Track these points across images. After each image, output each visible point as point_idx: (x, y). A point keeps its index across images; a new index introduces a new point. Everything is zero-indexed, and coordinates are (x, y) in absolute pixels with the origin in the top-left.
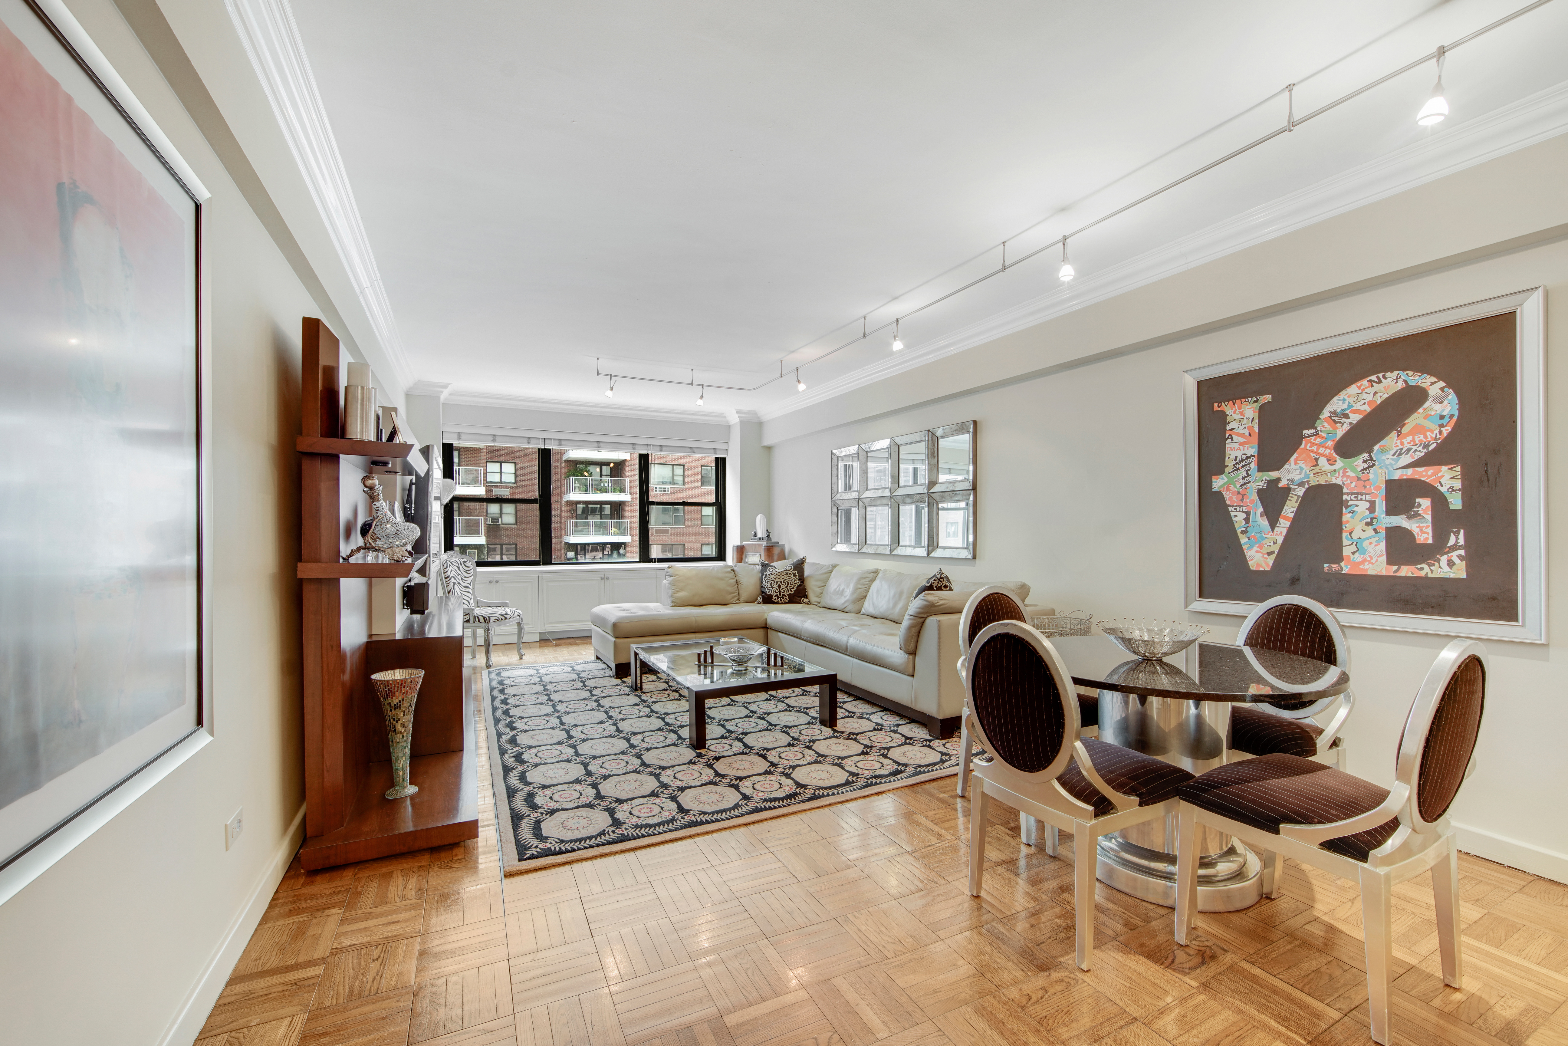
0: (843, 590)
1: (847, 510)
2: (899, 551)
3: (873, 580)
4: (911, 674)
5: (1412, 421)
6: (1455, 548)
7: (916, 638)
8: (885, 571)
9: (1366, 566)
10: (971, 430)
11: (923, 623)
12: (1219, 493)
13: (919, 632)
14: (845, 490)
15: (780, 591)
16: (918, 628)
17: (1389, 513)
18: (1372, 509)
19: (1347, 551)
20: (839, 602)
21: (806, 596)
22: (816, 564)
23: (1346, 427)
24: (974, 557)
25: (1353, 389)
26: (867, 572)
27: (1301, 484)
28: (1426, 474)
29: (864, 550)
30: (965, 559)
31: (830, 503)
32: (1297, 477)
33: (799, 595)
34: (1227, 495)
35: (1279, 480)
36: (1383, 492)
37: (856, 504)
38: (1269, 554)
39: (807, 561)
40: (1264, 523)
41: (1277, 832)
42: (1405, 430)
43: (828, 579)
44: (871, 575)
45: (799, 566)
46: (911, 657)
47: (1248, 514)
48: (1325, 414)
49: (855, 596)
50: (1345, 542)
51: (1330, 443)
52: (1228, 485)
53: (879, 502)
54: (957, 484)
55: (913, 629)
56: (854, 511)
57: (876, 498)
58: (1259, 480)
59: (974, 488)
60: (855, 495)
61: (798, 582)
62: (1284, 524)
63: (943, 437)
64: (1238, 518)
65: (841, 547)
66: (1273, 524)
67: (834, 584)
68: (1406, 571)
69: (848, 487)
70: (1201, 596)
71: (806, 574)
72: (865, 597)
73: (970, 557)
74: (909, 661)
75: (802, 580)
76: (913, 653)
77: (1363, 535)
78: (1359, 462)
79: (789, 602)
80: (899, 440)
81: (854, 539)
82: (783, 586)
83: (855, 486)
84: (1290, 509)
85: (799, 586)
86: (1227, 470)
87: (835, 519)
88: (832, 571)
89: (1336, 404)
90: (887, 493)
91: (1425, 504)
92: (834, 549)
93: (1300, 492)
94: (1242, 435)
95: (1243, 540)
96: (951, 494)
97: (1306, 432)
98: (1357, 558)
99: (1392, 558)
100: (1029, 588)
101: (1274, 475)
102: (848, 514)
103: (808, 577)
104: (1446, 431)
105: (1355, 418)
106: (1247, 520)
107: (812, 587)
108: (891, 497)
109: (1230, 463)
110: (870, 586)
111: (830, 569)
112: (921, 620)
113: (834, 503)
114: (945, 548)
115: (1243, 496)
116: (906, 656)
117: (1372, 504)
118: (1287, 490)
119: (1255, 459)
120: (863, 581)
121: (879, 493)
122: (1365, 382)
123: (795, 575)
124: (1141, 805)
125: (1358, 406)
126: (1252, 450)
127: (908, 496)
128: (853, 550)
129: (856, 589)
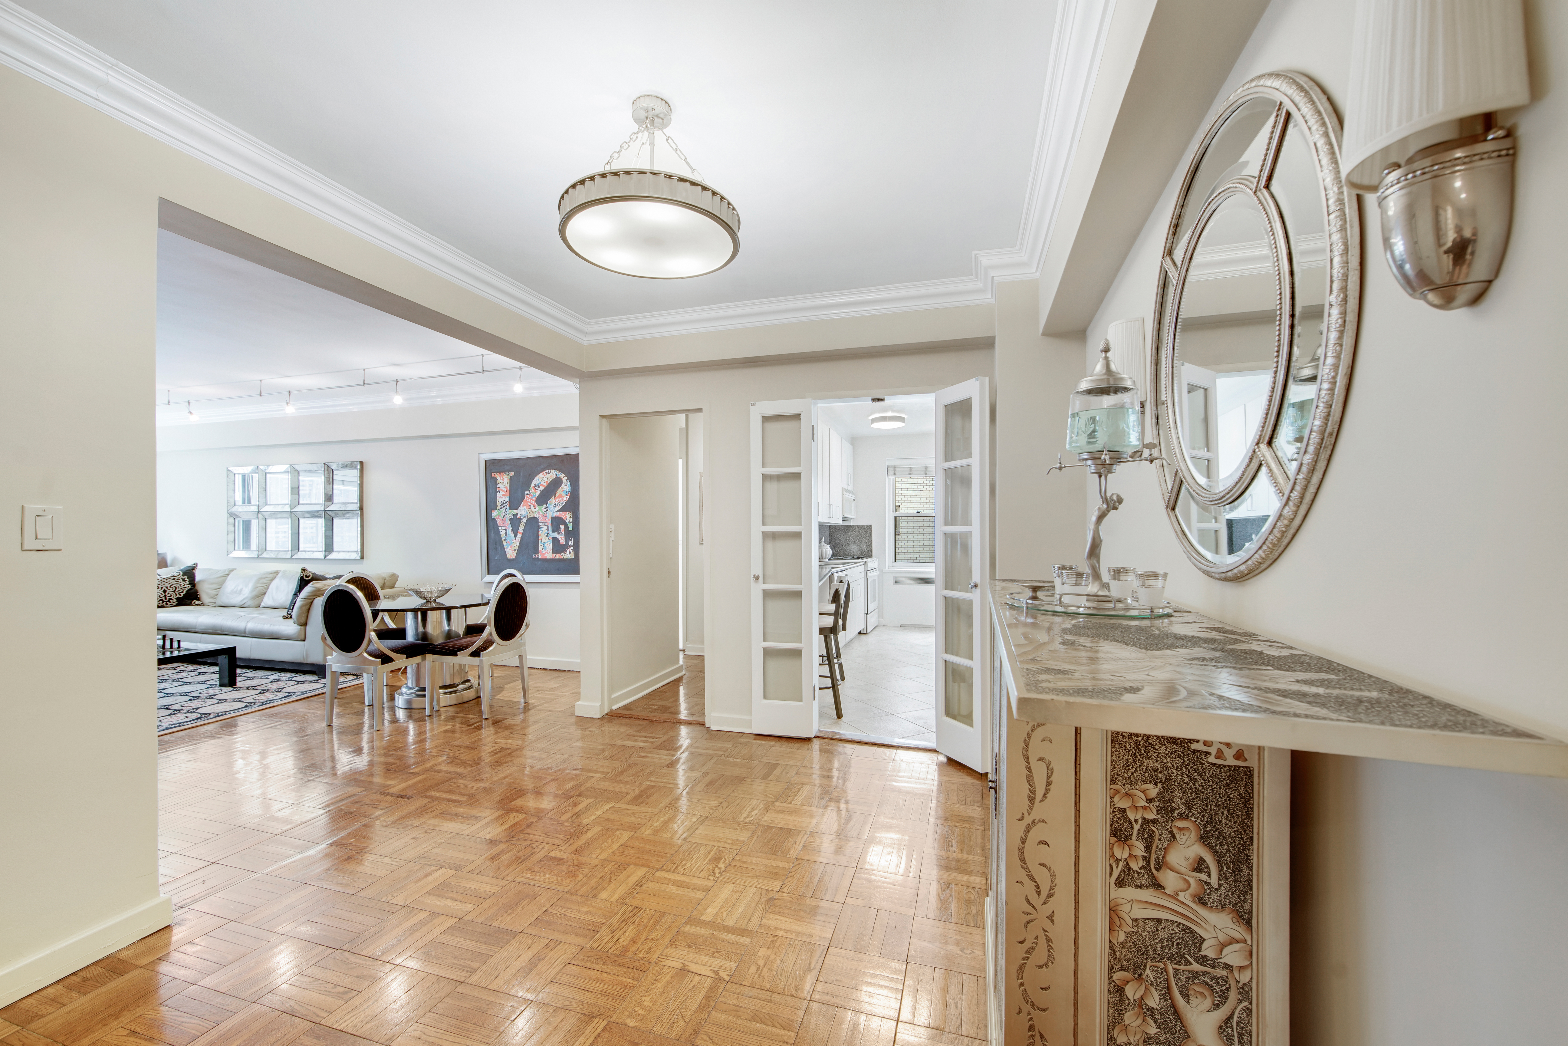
0: (241, 590)
1: (246, 521)
2: (300, 555)
3: (272, 580)
4: (303, 638)
5: (559, 492)
6: (571, 546)
7: (306, 614)
8: (285, 571)
9: (546, 555)
10: (359, 467)
11: (312, 603)
12: (495, 519)
13: (309, 609)
14: (244, 503)
15: (165, 596)
16: (307, 607)
17: (553, 531)
18: (547, 530)
19: (540, 548)
20: (237, 600)
21: (199, 599)
22: (210, 570)
23: (539, 492)
24: (362, 558)
25: (541, 475)
26: (266, 573)
27: (525, 517)
28: (562, 515)
29: (265, 555)
30: (355, 559)
31: (225, 515)
32: (524, 514)
33: (190, 597)
34: (498, 521)
35: (517, 514)
36: (550, 522)
37: (256, 516)
38: (515, 550)
39: (199, 567)
40: (512, 535)
41: (456, 655)
42: (557, 495)
43: (224, 582)
44: (271, 576)
45: (190, 573)
46: (303, 627)
47: (506, 530)
48: (532, 485)
49: (255, 593)
50: (540, 544)
51: (534, 499)
52: (499, 515)
53: (279, 516)
54: (348, 505)
55: (304, 608)
56: (254, 524)
57: (275, 513)
58: (510, 514)
59: (361, 509)
60: (255, 509)
61: (188, 587)
62: (519, 535)
63: (337, 470)
64: (503, 532)
65: (243, 554)
66: (515, 536)
67: (230, 585)
68: (558, 557)
69: (247, 500)
70: (488, 574)
71: (197, 578)
72: (265, 594)
73: (359, 557)
74: (301, 630)
75: (192, 583)
76: (305, 624)
77: (545, 541)
78: (544, 507)
79: (177, 605)
80: (298, 468)
81: (254, 545)
82: (170, 591)
83: (254, 501)
84: (521, 529)
85: (189, 590)
86: (498, 508)
87: (231, 528)
88: (228, 575)
89: (535, 481)
90: (288, 509)
91: (562, 527)
92: (231, 555)
93: (525, 520)
94: (503, 491)
95: (505, 544)
96: (344, 513)
97: (527, 492)
98: (543, 551)
99: (555, 552)
100: (398, 577)
101: (515, 512)
102: (247, 525)
103: (199, 582)
104: (568, 497)
105: (542, 488)
106: (506, 533)
107: (205, 591)
108: (291, 512)
109: (499, 504)
110: (269, 585)
111: (227, 573)
112: (311, 601)
113: (233, 515)
114: (339, 552)
115: (504, 521)
116: (299, 627)
117: (548, 526)
118: (520, 519)
119: (508, 503)
120: (263, 581)
121: (279, 509)
122: (544, 473)
123: (184, 580)
124: (407, 658)
125: (543, 483)
126: (507, 499)
127: (308, 512)
128: (253, 556)
129: (255, 588)
